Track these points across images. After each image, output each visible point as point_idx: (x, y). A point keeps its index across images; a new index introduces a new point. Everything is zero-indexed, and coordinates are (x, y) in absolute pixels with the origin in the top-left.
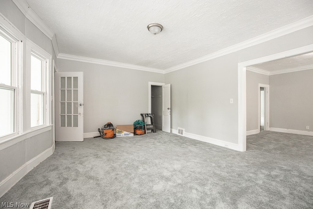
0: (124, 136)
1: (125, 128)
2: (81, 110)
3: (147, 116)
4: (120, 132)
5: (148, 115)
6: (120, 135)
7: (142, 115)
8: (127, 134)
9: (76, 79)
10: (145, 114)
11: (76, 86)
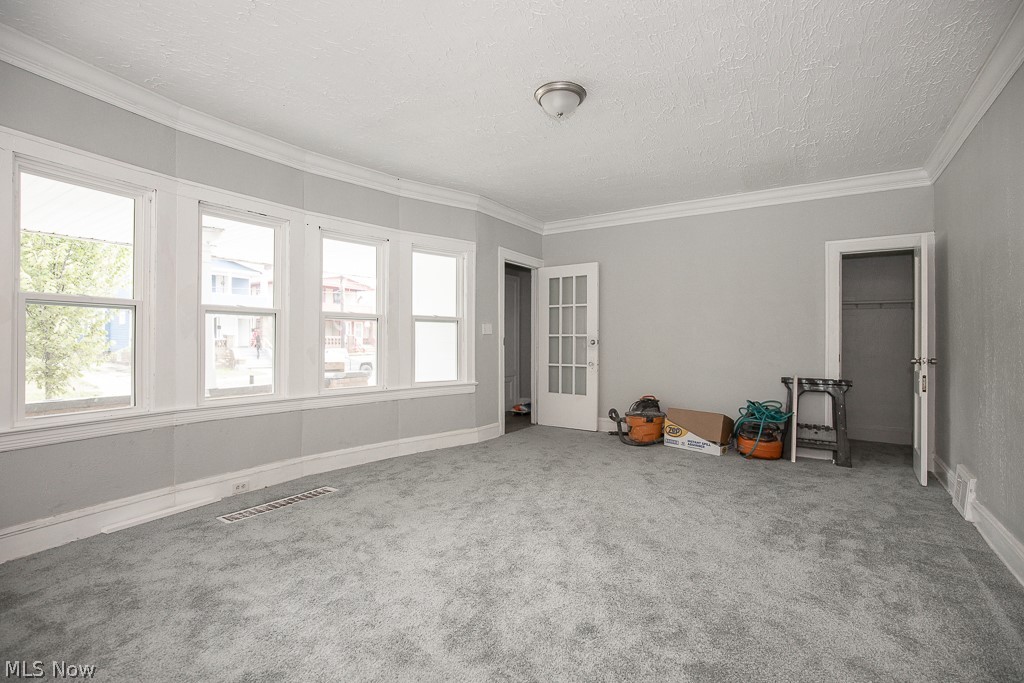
0: (686, 447)
1: (695, 421)
2: (592, 354)
3: (807, 387)
4: (675, 432)
5: (817, 384)
6: (676, 443)
7: (786, 381)
8: (697, 444)
9: (582, 279)
10: (800, 380)
11: (582, 296)
